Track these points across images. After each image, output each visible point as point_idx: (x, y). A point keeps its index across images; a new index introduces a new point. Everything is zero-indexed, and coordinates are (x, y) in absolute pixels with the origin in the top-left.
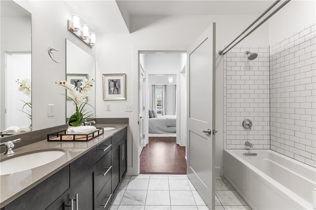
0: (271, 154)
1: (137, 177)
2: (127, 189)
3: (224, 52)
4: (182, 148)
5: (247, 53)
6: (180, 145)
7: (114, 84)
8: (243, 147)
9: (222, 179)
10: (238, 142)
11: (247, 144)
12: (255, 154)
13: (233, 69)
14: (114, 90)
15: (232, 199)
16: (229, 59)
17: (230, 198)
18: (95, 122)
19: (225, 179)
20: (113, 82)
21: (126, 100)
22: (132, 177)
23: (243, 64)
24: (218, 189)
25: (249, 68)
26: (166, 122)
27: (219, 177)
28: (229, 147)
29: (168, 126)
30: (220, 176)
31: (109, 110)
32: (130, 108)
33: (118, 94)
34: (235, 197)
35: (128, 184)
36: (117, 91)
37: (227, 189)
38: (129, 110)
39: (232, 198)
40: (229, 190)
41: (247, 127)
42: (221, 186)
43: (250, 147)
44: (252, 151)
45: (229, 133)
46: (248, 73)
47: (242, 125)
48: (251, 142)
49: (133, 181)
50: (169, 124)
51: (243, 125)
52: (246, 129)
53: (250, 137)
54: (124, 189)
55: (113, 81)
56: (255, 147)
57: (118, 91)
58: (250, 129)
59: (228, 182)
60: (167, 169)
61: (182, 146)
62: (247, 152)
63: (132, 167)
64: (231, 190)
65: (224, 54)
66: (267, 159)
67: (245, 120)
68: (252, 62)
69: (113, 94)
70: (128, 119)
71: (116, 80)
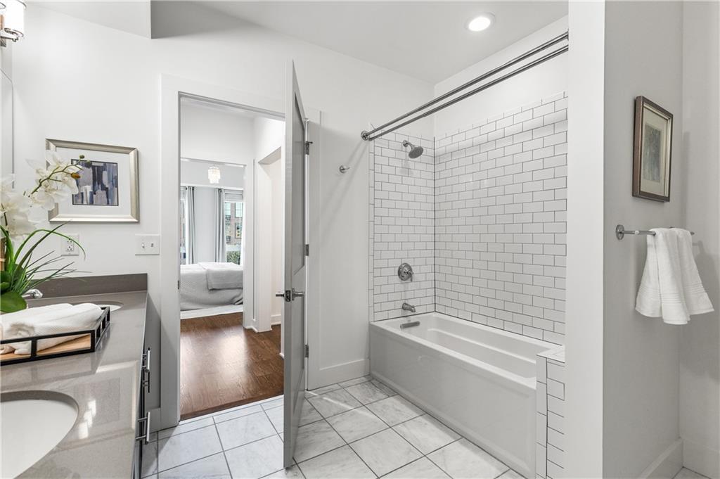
0: (439, 319)
1: (177, 430)
2: (160, 470)
3: (372, 136)
4: (262, 334)
5: (406, 144)
6: (256, 330)
7: (94, 173)
8: (399, 313)
9: (369, 381)
10: (391, 305)
11: (406, 307)
12: (416, 324)
13: (385, 169)
14: (94, 192)
15: (399, 411)
16: (378, 151)
17: (397, 410)
18: (39, 294)
19: (373, 379)
20: (90, 170)
21: (138, 223)
22: (162, 435)
23: (398, 163)
24: (371, 400)
25: (407, 171)
26: (207, 279)
27: (363, 378)
28: (379, 316)
29: (213, 289)
30: (365, 376)
31: (72, 253)
32: (152, 245)
33: (108, 204)
34: (404, 406)
35: (157, 456)
36: (105, 196)
37: (384, 396)
38: (149, 250)
39: (398, 408)
40: (389, 397)
41: (405, 276)
42: (374, 394)
43: (412, 311)
44: (413, 319)
45: (377, 290)
46: (407, 180)
47: (397, 274)
48: (411, 303)
49: (168, 443)
50: (214, 285)
51: (399, 274)
52: (403, 282)
53: (409, 295)
54: (150, 473)
55: (88, 165)
56: (418, 310)
57: (107, 197)
58: (411, 281)
59: (381, 383)
60: (251, 389)
61: (260, 331)
62: (405, 321)
63: (160, 406)
64: (393, 396)
65: (371, 139)
66: (433, 329)
67: (401, 266)
68: (413, 163)
69: (92, 203)
70: (145, 276)
71: (102, 165)
